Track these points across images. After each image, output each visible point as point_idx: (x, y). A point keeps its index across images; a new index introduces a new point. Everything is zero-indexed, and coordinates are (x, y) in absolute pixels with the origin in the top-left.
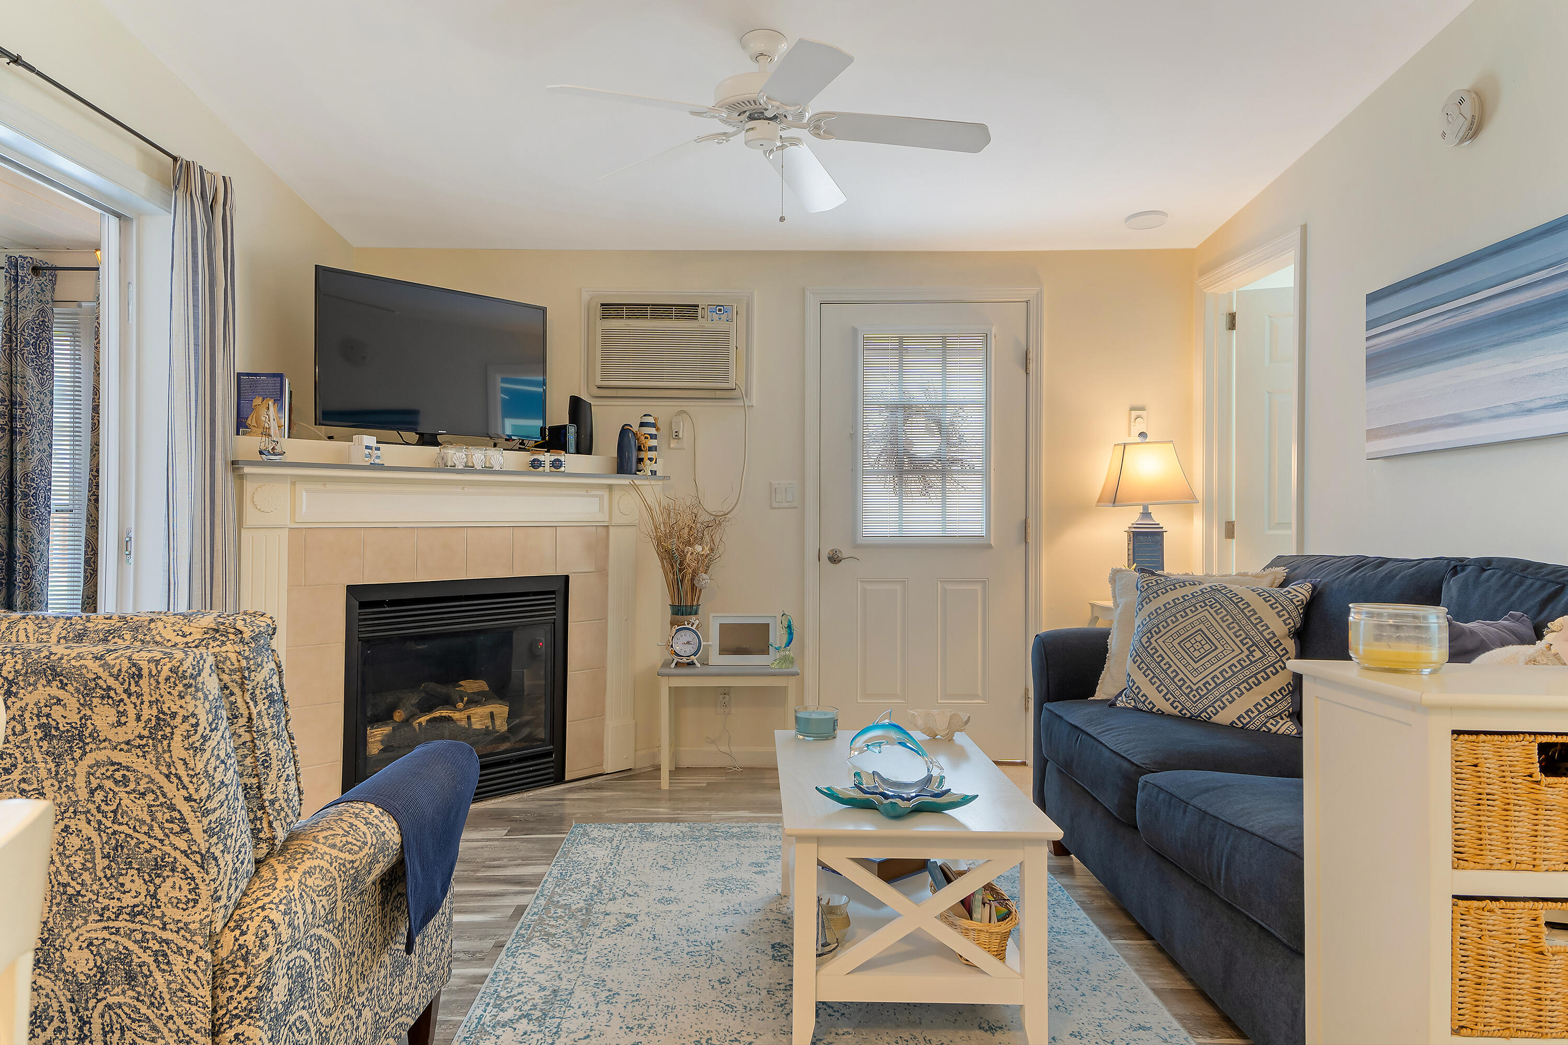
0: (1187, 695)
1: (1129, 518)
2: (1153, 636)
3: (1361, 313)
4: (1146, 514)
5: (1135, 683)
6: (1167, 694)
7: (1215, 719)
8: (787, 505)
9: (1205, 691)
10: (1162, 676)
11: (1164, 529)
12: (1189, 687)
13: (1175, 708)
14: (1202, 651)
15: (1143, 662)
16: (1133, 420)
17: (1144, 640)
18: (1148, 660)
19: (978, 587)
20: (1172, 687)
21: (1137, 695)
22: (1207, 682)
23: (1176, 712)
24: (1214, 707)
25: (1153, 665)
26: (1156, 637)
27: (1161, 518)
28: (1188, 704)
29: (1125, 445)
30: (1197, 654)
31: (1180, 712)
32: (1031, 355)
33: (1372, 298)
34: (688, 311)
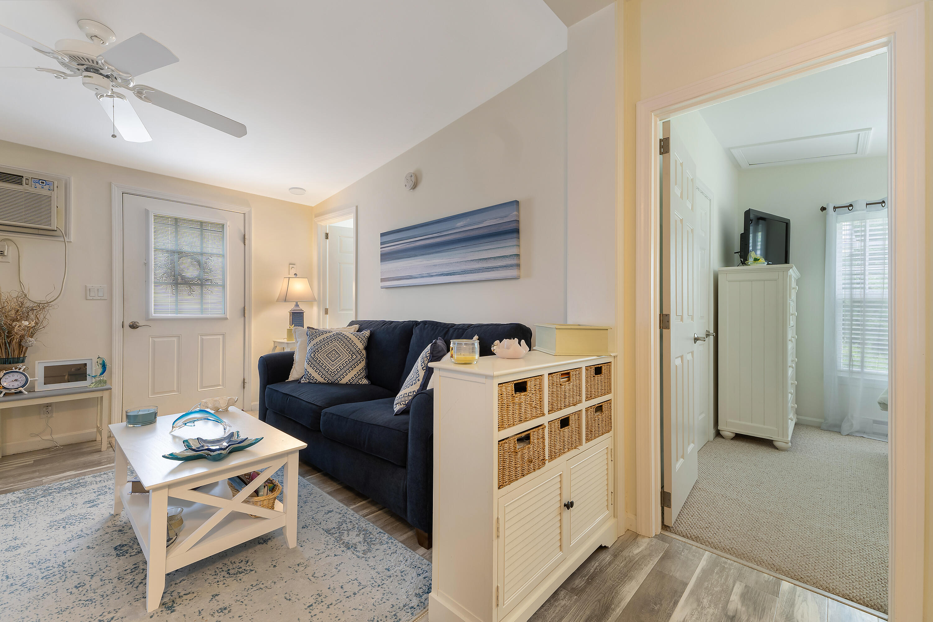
0: (330, 375)
1: (291, 307)
2: (316, 353)
3: (378, 240)
4: (297, 305)
5: (309, 372)
6: (322, 375)
7: (340, 382)
8: (99, 298)
9: (337, 372)
10: (320, 369)
11: (304, 311)
12: (331, 371)
13: (325, 380)
14: (335, 357)
15: (312, 364)
16: (290, 269)
17: (313, 355)
18: (314, 363)
19: (221, 337)
20: (324, 372)
21: (310, 377)
22: (338, 369)
23: (326, 382)
24: (340, 378)
25: (316, 365)
26: (317, 353)
27: (302, 307)
28: (330, 378)
29: (289, 278)
30: (333, 359)
31: (327, 381)
32: (246, 237)
33: (382, 235)
34: (16, 179)
